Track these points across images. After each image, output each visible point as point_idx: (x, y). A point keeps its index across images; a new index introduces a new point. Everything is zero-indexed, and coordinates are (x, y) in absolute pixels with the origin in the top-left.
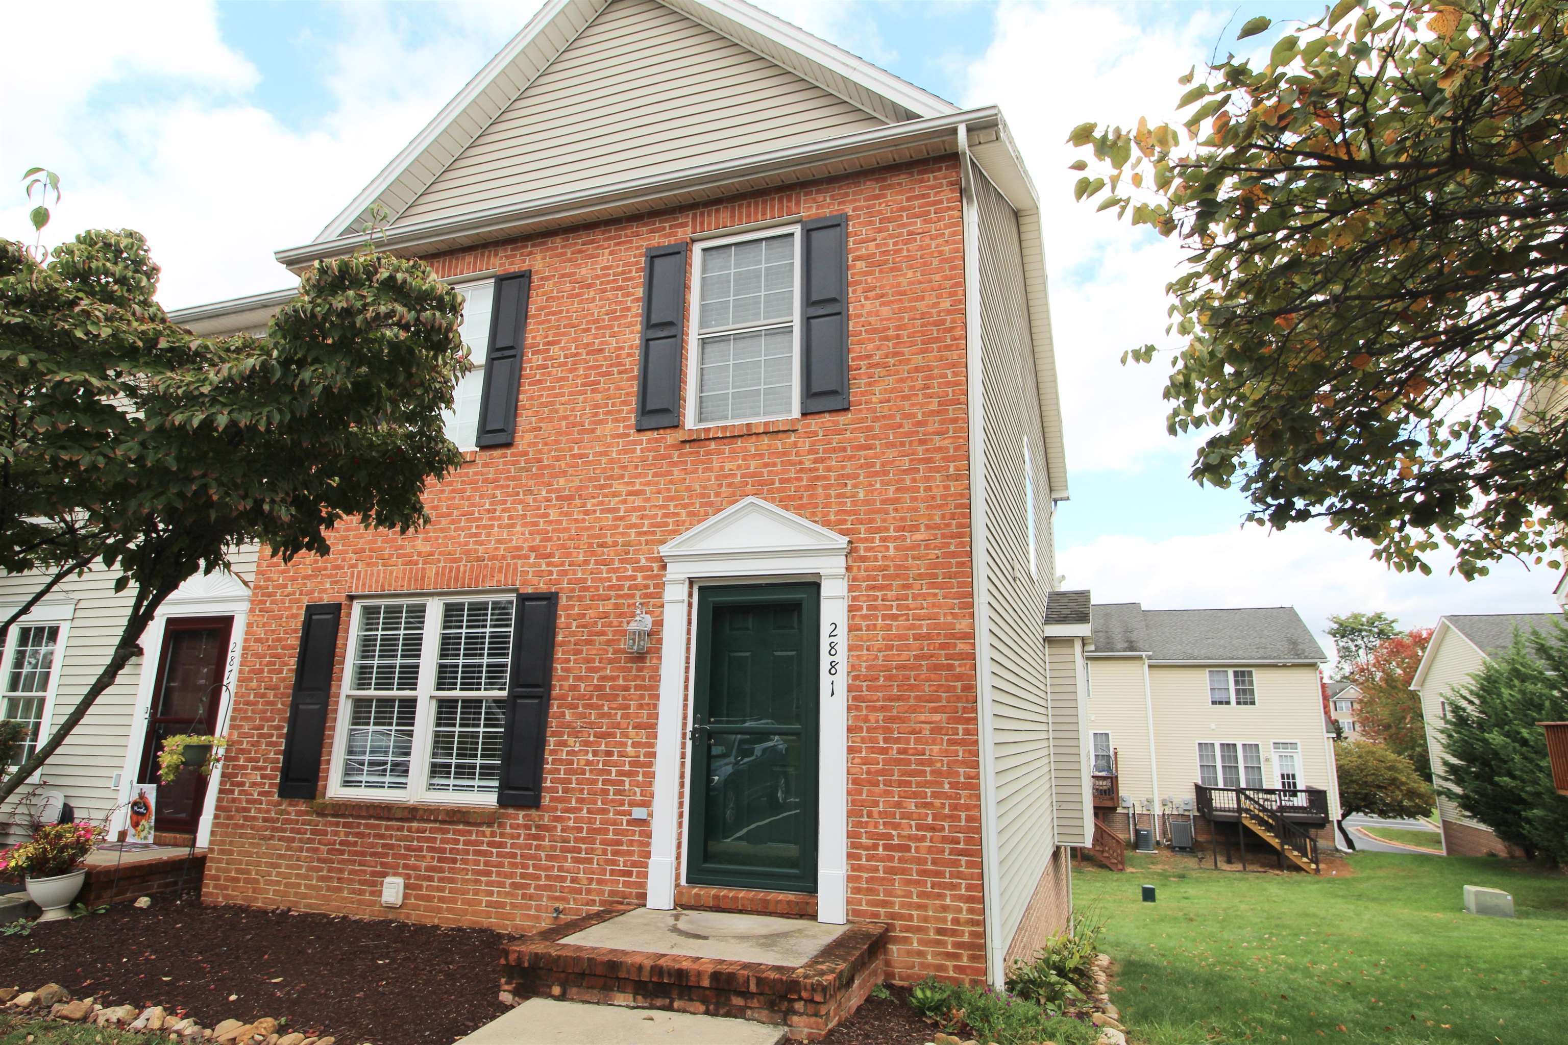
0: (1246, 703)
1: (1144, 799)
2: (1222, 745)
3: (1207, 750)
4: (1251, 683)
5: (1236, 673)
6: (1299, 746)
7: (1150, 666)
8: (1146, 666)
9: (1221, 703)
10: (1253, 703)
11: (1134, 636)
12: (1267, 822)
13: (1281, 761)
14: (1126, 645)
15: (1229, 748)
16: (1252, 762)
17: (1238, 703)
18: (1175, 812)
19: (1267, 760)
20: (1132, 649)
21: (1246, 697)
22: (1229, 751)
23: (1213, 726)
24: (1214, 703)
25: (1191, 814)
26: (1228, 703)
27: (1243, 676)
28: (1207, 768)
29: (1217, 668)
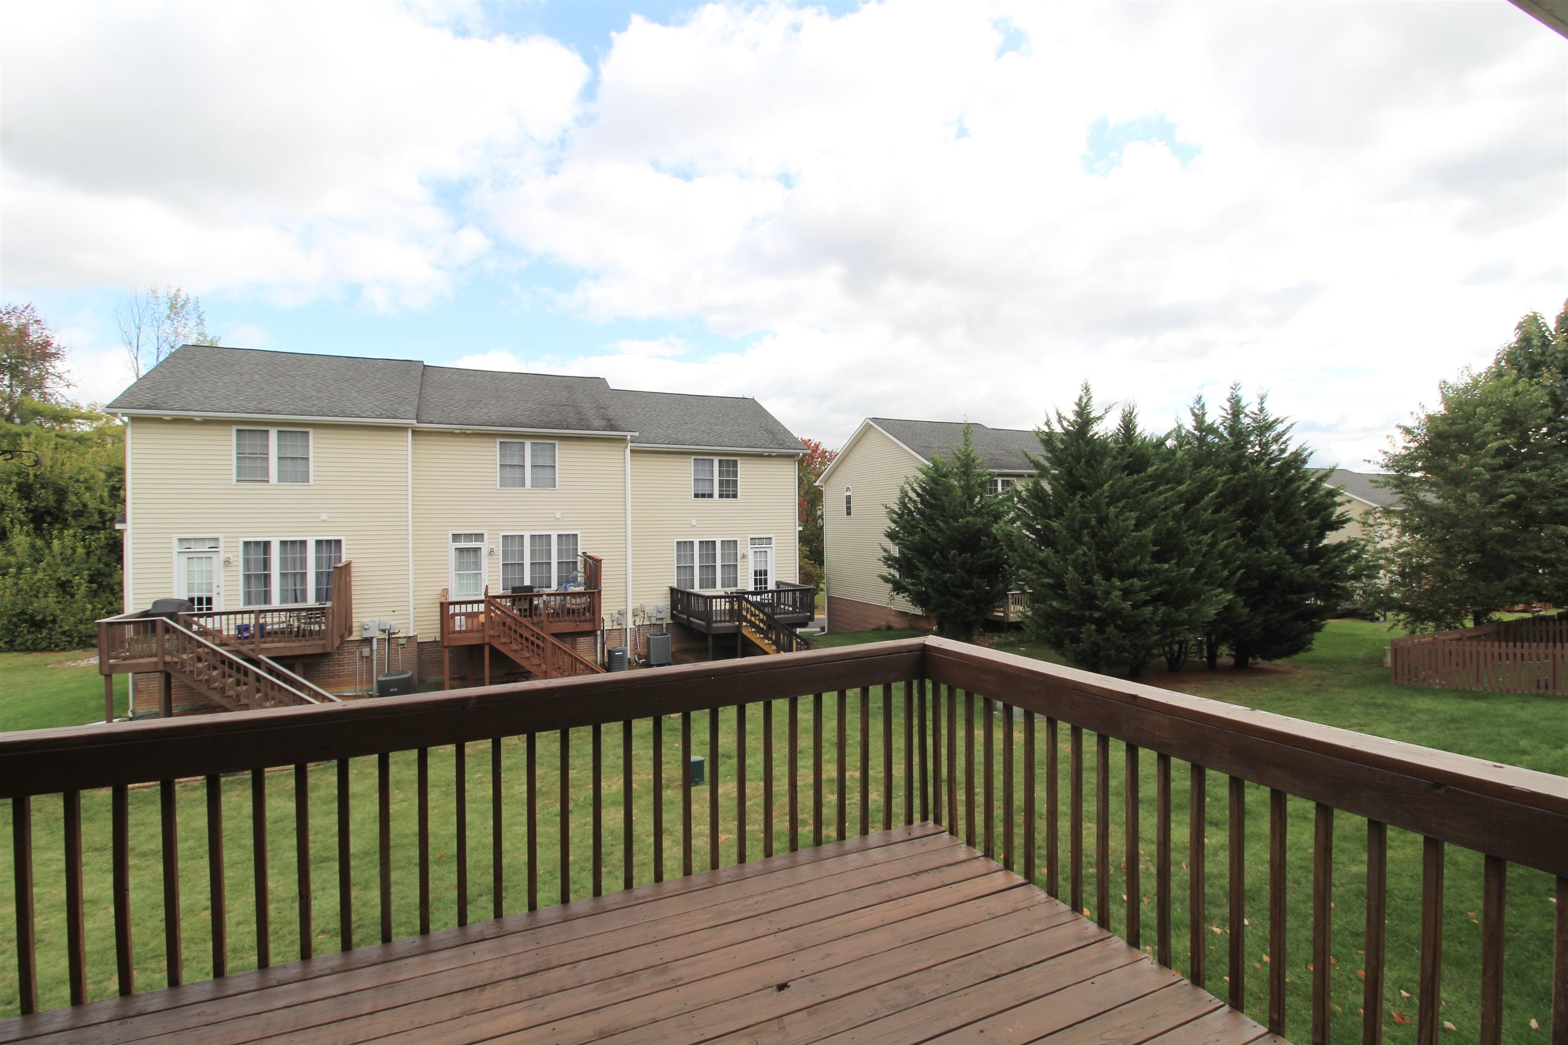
0: (728, 496)
1: (615, 612)
2: (701, 542)
3: (685, 550)
4: (735, 474)
5: (720, 461)
6: (773, 541)
7: (632, 451)
8: (628, 451)
9: (703, 496)
10: (735, 496)
11: (611, 413)
12: (758, 626)
13: (755, 557)
14: (604, 423)
15: (708, 546)
16: (729, 560)
17: (721, 496)
18: (647, 622)
19: (744, 556)
20: (612, 428)
21: (729, 490)
22: (707, 550)
23: (694, 522)
24: (696, 496)
25: (664, 623)
26: (711, 496)
27: (729, 467)
28: (685, 569)
29: (702, 457)
